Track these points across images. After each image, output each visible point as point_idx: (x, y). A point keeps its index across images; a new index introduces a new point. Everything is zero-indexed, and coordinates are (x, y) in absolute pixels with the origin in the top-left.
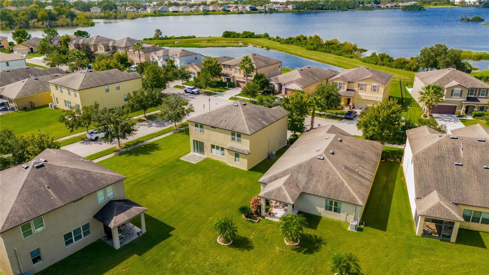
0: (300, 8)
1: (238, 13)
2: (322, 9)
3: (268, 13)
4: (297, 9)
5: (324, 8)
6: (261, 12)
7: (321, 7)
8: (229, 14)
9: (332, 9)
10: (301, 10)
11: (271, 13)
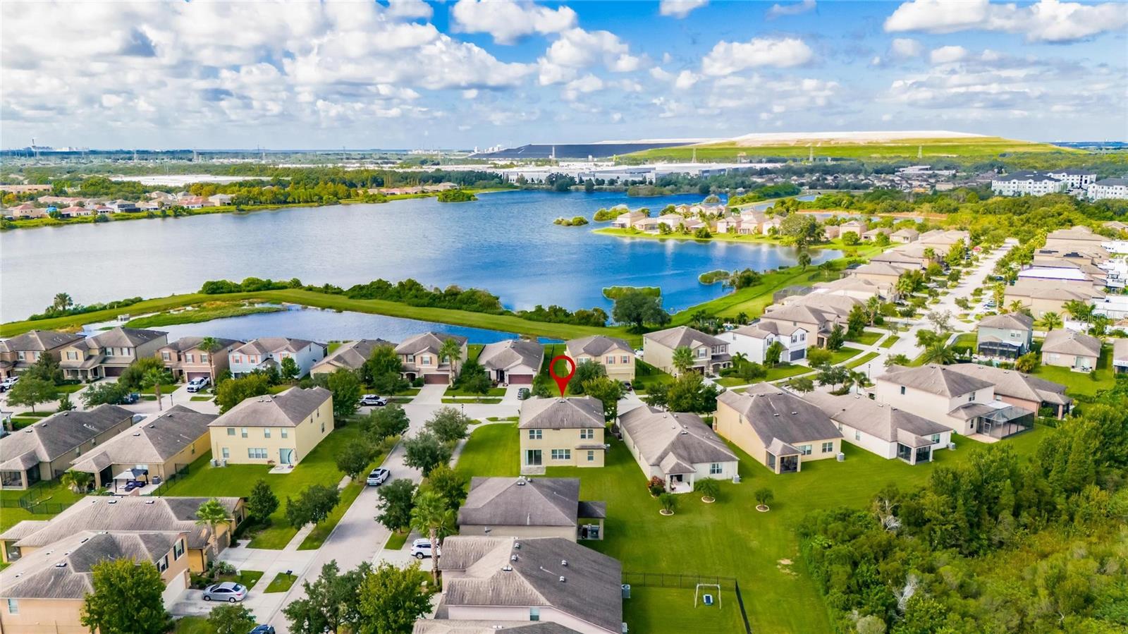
0: (241, 203)
1: (96, 221)
2: (285, 202)
3: (169, 216)
4: (234, 204)
5: (290, 199)
6: (151, 216)
7: (282, 198)
8: (72, 223)
9: (307, 202)
10: (242, 207)
11: (176, 216)
